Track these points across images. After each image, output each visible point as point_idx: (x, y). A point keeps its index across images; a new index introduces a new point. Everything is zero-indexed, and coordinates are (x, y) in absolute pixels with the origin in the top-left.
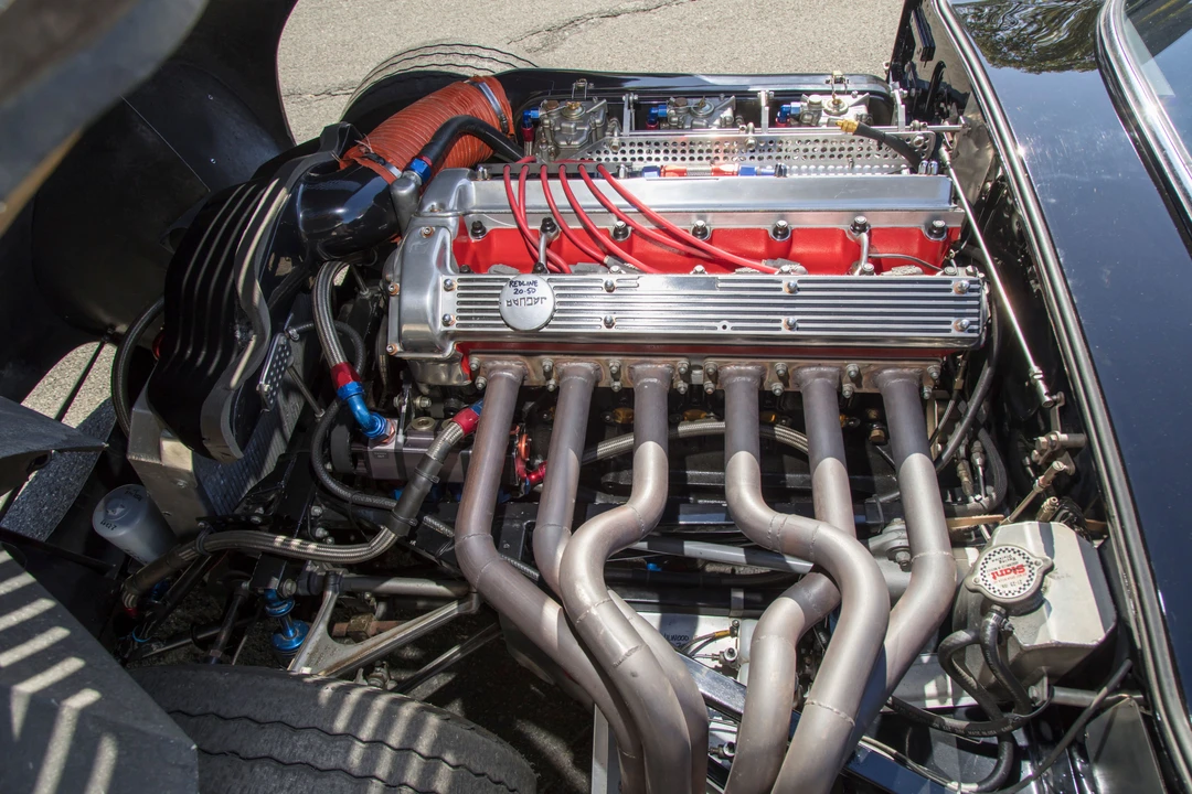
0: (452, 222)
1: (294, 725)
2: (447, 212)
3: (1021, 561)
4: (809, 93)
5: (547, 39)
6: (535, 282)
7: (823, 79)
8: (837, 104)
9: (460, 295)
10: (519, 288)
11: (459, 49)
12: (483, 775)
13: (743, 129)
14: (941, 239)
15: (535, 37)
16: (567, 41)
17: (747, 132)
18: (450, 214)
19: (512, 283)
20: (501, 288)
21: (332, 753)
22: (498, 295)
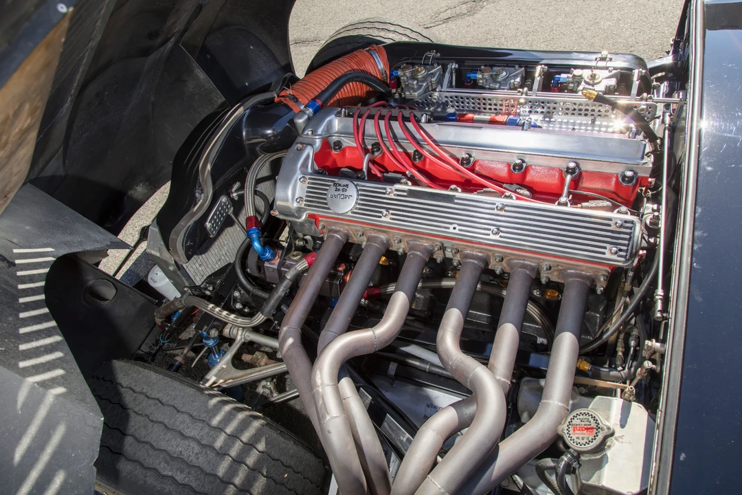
0: (318, 143)
1: (179, 409)
2: (316, 135)
3: (593, 425)
4: (576, 67)
5: (471, 7)
6: (347, 185)
7: (594, 57)
8: (593, 77)
9: (308, 187)
10: (338, 187)
11: (377, 25)
12: (278, 460)
13: (519, 92)
14: (630, 185)
15: (464, 6)
16: (484, 9)
17: (522, 94)
18: (317, 137)
19: (335, 184)
20: (329, 186)
21: (193, 428)
22: (326, 190)
